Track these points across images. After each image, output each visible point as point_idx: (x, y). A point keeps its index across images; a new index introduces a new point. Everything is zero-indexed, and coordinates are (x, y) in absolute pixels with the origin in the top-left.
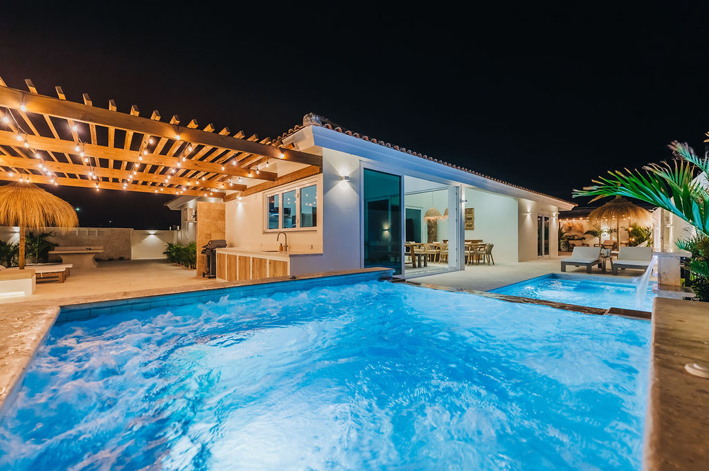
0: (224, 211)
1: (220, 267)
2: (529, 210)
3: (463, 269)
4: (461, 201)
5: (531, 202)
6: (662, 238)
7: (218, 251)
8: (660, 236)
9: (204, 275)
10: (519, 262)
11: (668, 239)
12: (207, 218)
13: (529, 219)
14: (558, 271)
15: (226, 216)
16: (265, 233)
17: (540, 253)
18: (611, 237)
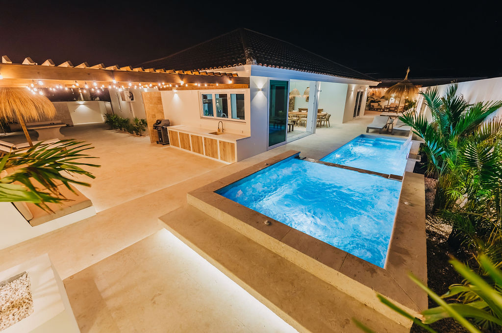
0: (161, 97)
1: (173, 139)
2: (353, 89)
3: (314, 133)
4: (318, 91)
5: (355, 85)
6: (421, 109)
7: (169, 128)
8: (420, 107)
9: (158, 143)
10: (343, 123)
11: (424, 110)
12: (151, 103)
13: (352, 95)
14: (365, 133)
15: (162, 101)
16: (201, 118)
17: (354, 116)
18: (395, 101)
